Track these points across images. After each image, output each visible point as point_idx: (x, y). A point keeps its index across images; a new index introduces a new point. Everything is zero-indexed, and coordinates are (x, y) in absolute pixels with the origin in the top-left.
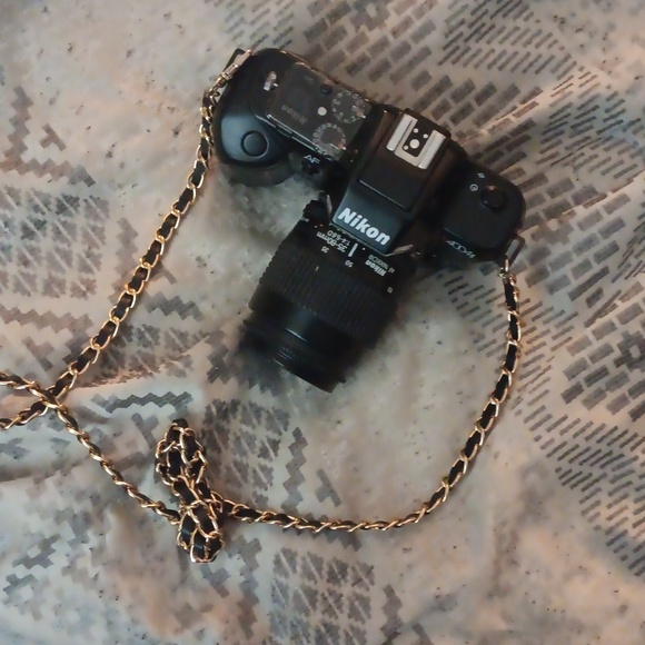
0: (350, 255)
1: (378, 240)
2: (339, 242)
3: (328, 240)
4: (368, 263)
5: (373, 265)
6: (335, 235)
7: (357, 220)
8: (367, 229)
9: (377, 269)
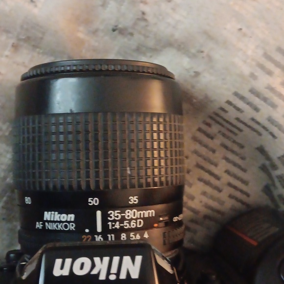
0: (99, 213)
1: (68, 261)
2: (122, 220)
3: (138, 214)
4: (72, 217)
5: (64, 217)
6: (133, 225)
7: (114, 270)
8: (93, 266)
9: (57, 216)
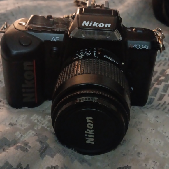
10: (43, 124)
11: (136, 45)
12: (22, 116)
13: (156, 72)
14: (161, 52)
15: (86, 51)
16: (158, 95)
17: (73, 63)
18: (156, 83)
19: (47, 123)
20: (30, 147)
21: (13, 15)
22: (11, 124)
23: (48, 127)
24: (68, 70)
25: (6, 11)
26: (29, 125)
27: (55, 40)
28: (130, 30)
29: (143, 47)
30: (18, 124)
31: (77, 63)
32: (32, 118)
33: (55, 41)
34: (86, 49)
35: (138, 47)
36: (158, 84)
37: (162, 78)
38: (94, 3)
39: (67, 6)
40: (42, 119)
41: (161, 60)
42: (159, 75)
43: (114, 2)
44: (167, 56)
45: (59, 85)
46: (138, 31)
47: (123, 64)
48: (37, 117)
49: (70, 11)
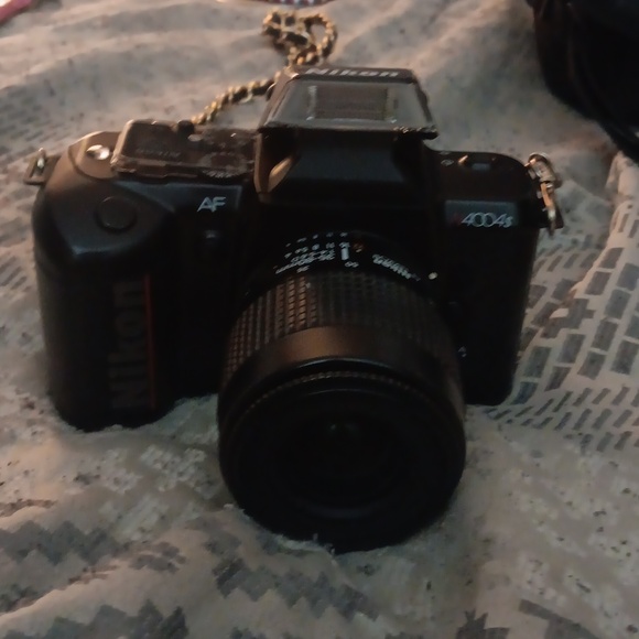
10: (181, 474)
11: (473, 216)
12: (114, 454)
13: (542, 290)
14: (551, 233)
15: (315, 242)
16: (548, 371)
17: (278, 287)
18: (541, 330)
19: (192, 470)
20: (182, 560)
21: (52, 93)
22: (82, 479)
23: (198, 484)
24: (264, 310)
25: (28, 77)
26: (141, 477)
27: (209, 207)
28: (449, 163)
29: (494, 222)
30: (104, 478)
31: (292, 287)
32: (144, 457)
33: (209, 210)
34: (315, 237)
35: (478, 219)
36: (545, 335)
37: (561, 313)
38: (332, 38)
39: (238, 47)
40: (177, 460)
41: (559, 247)
42: (553, 301)
43: (402, 32)
44: (580, 232)
45: (241, 360)
46: (477, 166)
47: (433, 276)
48: (159, 453)
49: (250, 69)
